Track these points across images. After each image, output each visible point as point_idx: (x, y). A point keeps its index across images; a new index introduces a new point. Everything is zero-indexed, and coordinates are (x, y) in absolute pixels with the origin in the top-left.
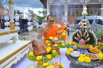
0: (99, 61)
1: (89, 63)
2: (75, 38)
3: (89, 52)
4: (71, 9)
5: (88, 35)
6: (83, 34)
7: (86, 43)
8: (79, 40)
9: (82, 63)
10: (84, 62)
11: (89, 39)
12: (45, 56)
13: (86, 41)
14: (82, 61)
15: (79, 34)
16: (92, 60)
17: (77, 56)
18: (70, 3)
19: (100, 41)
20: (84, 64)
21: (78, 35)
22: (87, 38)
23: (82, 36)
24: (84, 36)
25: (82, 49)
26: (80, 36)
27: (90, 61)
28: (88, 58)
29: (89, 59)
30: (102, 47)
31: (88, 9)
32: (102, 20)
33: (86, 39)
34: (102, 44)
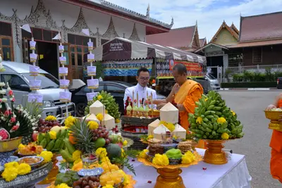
1: (27, 174)
3: (19, 156)
5: (15, 116)
7: (13, 136)
9: (14, 180)
10: (18, 175)
11: (18, 124)
13: (11, 131)
14: (14, 175)
20: (18, 181)
22: (14, 124)
25: (3, 153)
27: (29, 169)
28: (24, 165)
33: (12, 126)
34: (43, 134)
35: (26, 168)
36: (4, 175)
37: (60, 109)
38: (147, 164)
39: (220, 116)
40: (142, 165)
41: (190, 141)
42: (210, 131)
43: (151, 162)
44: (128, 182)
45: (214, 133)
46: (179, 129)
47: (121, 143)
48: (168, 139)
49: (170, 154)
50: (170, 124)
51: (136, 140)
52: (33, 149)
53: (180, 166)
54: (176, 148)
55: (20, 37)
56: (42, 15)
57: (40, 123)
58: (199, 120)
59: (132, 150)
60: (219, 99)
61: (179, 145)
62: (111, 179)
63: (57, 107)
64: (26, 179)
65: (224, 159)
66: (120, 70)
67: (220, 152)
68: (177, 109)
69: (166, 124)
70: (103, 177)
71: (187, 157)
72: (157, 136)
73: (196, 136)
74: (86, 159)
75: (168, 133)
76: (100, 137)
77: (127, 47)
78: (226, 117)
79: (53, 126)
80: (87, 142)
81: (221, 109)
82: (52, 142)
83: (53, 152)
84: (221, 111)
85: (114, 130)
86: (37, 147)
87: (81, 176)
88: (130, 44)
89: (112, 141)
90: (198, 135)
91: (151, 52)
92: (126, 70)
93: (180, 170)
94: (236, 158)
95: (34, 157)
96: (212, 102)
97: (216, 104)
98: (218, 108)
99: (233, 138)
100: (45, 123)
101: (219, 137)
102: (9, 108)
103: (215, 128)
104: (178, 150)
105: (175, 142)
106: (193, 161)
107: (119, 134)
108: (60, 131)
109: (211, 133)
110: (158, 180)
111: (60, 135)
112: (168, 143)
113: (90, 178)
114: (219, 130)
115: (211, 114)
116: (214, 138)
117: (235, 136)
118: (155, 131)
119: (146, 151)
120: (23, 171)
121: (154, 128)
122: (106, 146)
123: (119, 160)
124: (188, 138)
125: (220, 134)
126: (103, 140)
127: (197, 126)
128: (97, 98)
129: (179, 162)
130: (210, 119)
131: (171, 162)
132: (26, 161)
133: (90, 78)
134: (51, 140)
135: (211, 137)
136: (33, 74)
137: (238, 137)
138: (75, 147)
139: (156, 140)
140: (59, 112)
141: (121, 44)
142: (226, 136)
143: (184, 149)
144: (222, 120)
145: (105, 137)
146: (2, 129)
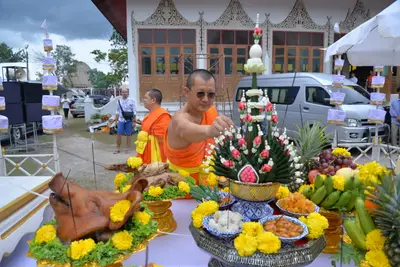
0: (308, 245)
1: (273, 254)
2: (223, 160)
4: (221, 47)
5: (268, 148)
6: (250, 147)
7: (264, 179)
8: (239, 167)
9: (250, 256)
10: (258, 252)
11: (271, 163)
12: (105, 241)
13: (260, 172)
14: (250, 250)
16: (284, 244)
17: (231, 230)
18: (215, 24)
19: (316, 169)
20: (257, 261)
21: (232, 148)
22: (266, 161)
23: (246, 152)
24: (254, 151)
25: (250, 202)
26: (241, 151)
27: (277, 246)
28: (270, 235)
29: (273, 241)
30: (321, 189)
31: (279, 47)
32: (325, 88)
33: (263, 164)
34: (323, 177)
36: (238, 243)
37: (368, 130)
79: (342, 165)
82: (335, 194)
100: (331, 159)
108: (353, 179)
111: (351, 184)
134: (335, 190)
140: (367, 134)
146: (248, 166)
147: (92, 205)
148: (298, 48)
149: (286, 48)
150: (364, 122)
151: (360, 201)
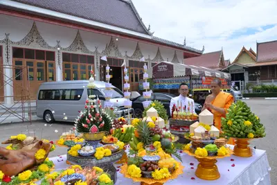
0: (120, 151)
1: (109, 156)
2: (83, 125)
3: (104, 144)
4: (24, 61)
5: (101, 117)
7: (100, 130)
8: (90, 127)
9: (102, 159)
10: (104, 156)
11: (103, 123)
13: (99, 127)
14: (102, 156)
15: (89, 118)
16: (112, 152)
17: (92, 152)
18: (19, 43)
20: (104, 160)
21: (87, 119)
22: (101, 122)
25: (94, 141)
27: (110, 153)
28: (107, 150)
32: (99, 89)
33: (100, 124)
34: (117, 130)
35: (109, 152)
36: (96, 155)
37: (123, 112)
38: (191, 154)
39: (246, 120)
40: (187, 155)
41: (224, 139)
42: (238, 131)
43: (194, 153)
44: (178, 167)
45: (242, 133)
46: (214, 129)
47: (171, 138)
48: (206, 137)
49: (208, 148)
50: (208, 125)
51: (181, 137)
52: (112, 139)
53: (216, 158)
54: (213, 143)
55: (99, 64)
56: (113, 49)
57: (115, 122)
58: (229, 123)
59: (179, 144)
60: (245, 106)
61: (215, 141)
62: (166, 164)
63: (121, 111)
64: (109, 159)
65: (250, 153)
66: (166, 84)
67: (246, 148)
68: (212, 114)
69: (204, 126)
70: (160, 162)
71: (221, 150)
72: (198, 134)
73: (227, 135)
74: (148, 149)
75: (207, 132)
76: (156, 133)
77: (170, 67)
78: (251, 121)
80: (148, 137)
81: (247, 114)
82: (123, 135)
83: (124, 142)
84: (247, 116)
85: (165, 128)
86: (114, 138)
87: (145, 160)
88: (172, 66)
89: (165, 137)
90: (229, 134)
91: (188, 71)
92: (171, 84)
93: (215, 161)
94: (259, 152)
95: (112, 145)
96: (240, 109)
97: (243, 111)
98: (245, 113)
99: (257, 137)
101: (246, 136)
102: (98, 112)
103: (243, 128)
104: (215, 145)
105: (211, 139)
106: (226, 154)
107: (169, 132)
109: (239, 133)
110: (198, 167)
111: (128, 130)
112: (206, 140)
113: (151, 162)
114: (246, 131)
115: (239, 118)
116: (242, 137)
117: (258, 136)
118: (196, 130)
119: (189, 145)
120: (107, 154)
121: (195, 128)
122: (160, 140)
123: (170, 150)
124: (221, 136)
125: (247, 134)
126: (159, 136)
127: (228, 127)
128: (151, 106)
129: (216, 154)
130: (238, 122)
131: (209, 154)
132: (109, 148)
133: (145, 91)
135: (239, 136)
136: (108, 89)
137: (261, 136)
138: (139, 140)
139: (197, 137)
140: (123, 114)
141: (166, 66)
142: (251, 135)
143: (219, 145)
144: (248, 123)
145: (160, 134)
146: (94, 125)
147: (22, 156)
148: (79, 64)
149: (72, 64)
150: (122, 108)
151: (133, 134)
